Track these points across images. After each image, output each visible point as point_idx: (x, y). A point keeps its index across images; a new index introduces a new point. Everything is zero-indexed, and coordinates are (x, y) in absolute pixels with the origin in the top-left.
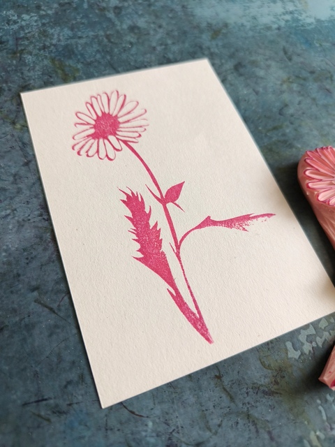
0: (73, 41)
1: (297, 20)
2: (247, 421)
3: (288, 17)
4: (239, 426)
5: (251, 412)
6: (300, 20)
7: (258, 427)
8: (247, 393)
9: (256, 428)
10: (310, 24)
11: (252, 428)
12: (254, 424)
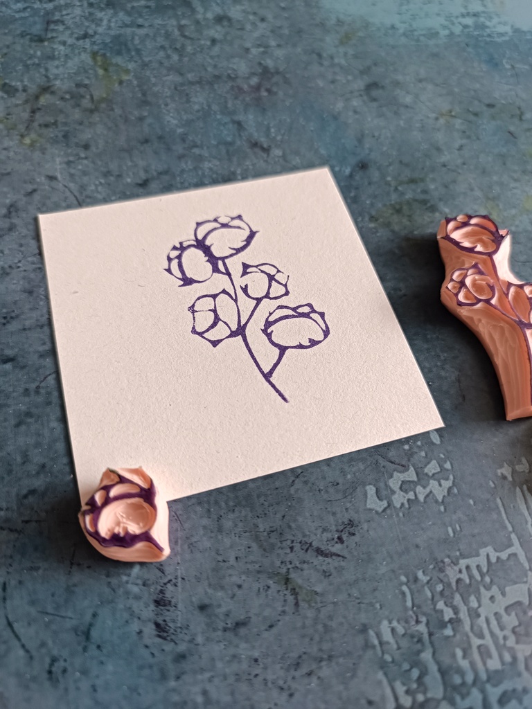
0: (129, 31)
1: (484, 27)
2: (284, 587)
3: (469, 21)
4: (270, 592)
5: (292, 576)
6: (487, 27)
7: (300, 598)
8: (292, 548)
9: (296, 599)
10: (502, 35)
11: (291, 598)
12: (294, 592)
